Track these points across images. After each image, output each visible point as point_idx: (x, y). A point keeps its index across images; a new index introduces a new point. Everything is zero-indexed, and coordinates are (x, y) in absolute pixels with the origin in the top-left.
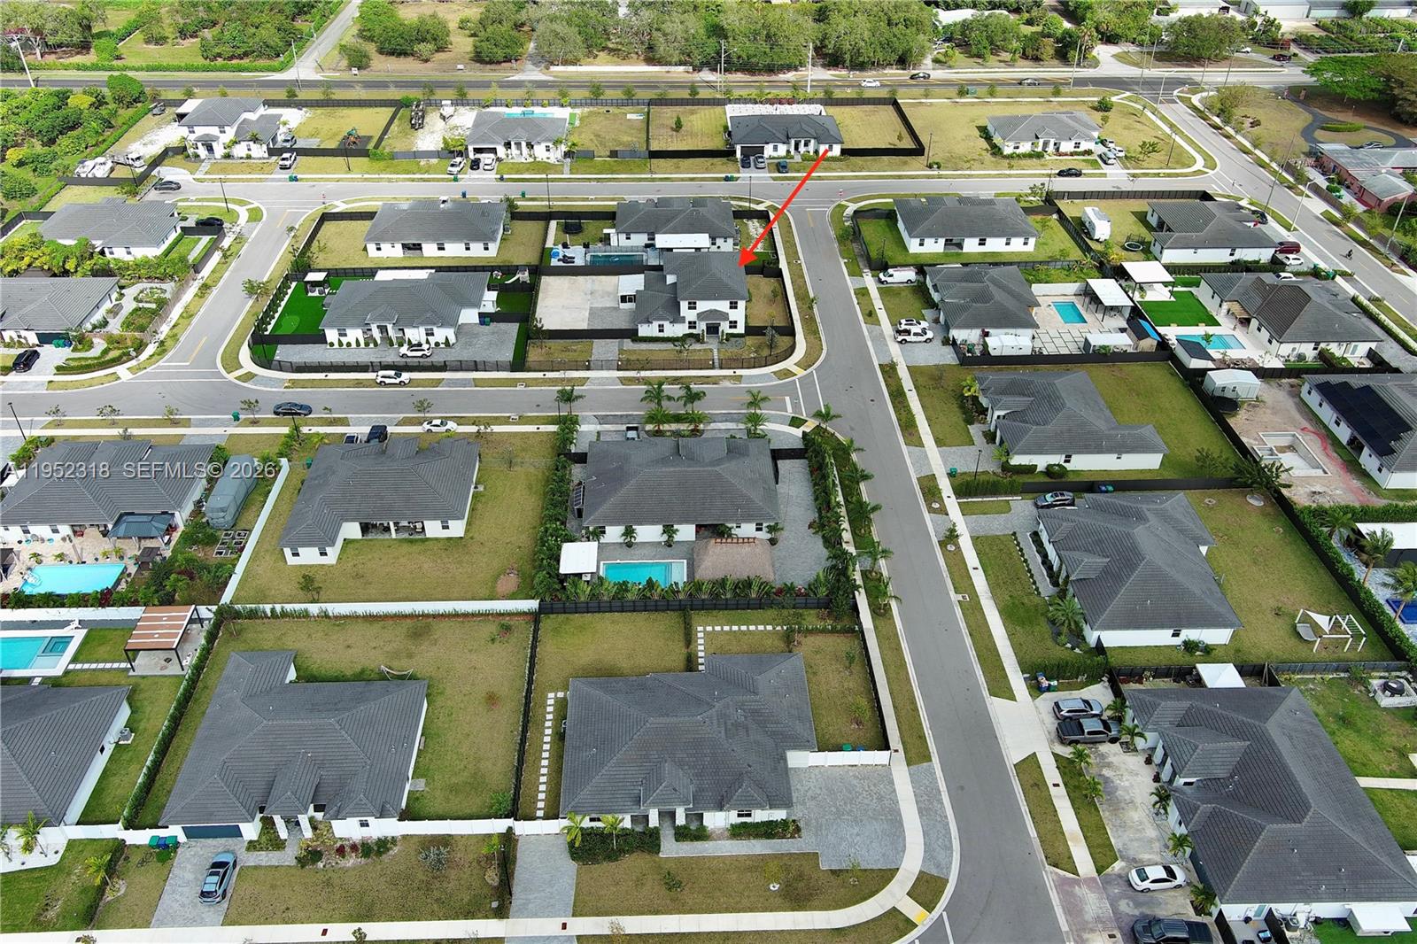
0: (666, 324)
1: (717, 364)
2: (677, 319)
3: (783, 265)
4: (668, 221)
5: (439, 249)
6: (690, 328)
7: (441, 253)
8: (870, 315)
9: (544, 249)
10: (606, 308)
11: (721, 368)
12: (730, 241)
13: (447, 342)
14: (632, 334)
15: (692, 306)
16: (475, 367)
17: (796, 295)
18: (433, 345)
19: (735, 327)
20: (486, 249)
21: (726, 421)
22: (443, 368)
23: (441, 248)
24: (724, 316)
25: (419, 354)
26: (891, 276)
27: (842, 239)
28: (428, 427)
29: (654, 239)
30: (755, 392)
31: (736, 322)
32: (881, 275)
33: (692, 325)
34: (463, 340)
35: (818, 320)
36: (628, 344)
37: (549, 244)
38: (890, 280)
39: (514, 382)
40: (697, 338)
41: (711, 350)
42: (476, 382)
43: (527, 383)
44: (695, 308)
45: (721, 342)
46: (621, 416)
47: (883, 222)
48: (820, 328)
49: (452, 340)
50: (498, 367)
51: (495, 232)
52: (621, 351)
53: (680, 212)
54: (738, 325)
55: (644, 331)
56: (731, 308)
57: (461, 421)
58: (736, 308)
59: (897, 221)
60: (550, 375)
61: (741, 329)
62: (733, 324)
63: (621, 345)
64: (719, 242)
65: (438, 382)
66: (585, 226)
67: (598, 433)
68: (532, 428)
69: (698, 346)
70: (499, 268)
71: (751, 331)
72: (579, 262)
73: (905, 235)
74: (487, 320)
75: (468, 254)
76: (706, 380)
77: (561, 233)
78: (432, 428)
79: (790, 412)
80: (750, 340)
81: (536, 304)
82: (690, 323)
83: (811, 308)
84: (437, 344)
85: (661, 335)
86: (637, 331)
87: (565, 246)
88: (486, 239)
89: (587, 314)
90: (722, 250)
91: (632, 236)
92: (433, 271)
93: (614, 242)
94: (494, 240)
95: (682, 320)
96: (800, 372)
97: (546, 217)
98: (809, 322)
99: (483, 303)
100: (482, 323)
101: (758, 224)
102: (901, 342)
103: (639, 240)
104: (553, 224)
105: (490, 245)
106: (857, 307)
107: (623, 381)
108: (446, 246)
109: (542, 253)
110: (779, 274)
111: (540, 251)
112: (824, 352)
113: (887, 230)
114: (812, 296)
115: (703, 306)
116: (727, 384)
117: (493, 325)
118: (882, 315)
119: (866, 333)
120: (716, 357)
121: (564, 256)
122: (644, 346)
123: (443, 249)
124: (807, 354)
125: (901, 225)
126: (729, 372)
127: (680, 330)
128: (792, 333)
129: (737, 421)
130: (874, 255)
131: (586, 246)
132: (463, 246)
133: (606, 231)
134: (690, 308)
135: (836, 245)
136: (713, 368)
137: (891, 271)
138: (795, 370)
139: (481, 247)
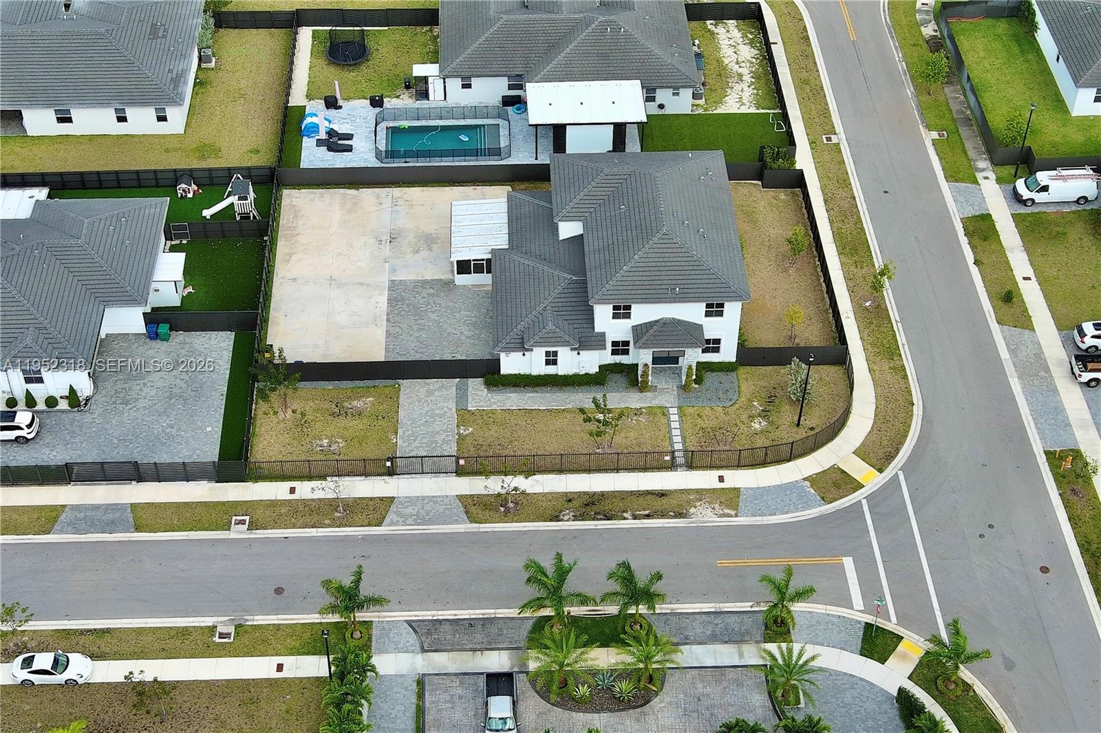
0: (564, 354)
1: (680, 460)
2: (588, 340)
3: (804, 160)
4: (553, 47)
5: (61, 120)
6: (614, 353)
7: (65, 129)
8: (1008, 298)
9: (286, 108)
10: (424, 284)
11: (690, 466)
12: (686, 94)
13: (72, 396)
14: (489, 372)
15: (622, 312)
16: (136, 473)
17: (837, 236)
18: (41, 406)
19: (717, 350)
20: (162, 119)
21: (714, 639)
22: (62, 475)
23: (65, 119)
24: (690, 333)
25: (11, 435)
26: (1045, 189)
27: (925, 79)
28: (24, 675)
29: (521, 87)
30: (779, 577)
31: (718, 341)
32: (1020, 185)
33: (620, 348)
34: (108, 386)
35: (894, 314)
36: (478, 394)
37: (297, 98)
38: (1040, 197)
39: (219, 516)
40: (630, 376)
41: (664, 412)
42: (143, 517)
43: (260, 515)
44: (628, 316)
45: (685, 388)
46: (471, 623)
47: (1002, 27)
48: (901, 338)
49: (85, 387)
50: (185, 473)
51: (178, 79)
52: (464, 416)
53: (573, 28)
54: (722, 345)
55: (511, 364)
56: (708, 314)
57: (104, 644)
58: (720, 314)
59: (1033, 27)
60: (306, 490)
61: (728, 354)
62: (713, 345)
63: (462, 396)
64: (663, 96)
65: (48, 518)
66: (370, 43)
67: (421, 683)
68: (258, 668)
69: (633, 400)
70: (190, 175)
71: (749, 355)
72: (363, 155)
73: (1060, 73)
74: (163, 329)
75: (122, 129)
76: (659, 504)
77: (322, 62)
78: (34, 678)
79: (858, 613)
80: (752, 381)
81: (270, 273)
82: (615, 344)
83: (877, 287)
84: (51, 402)
85: (551, 370)
86: (497, 362)
87: (331, 103)
88: (160, 103)
89: (383, 300)
90: (668, 110)
91: (474, 81)
92: (41, 193)
93: (435, 88)
94: (176, 101)
95: (597, 342)
96: (871, 479)
97: (293, 20)
98: (873, 317)
99: (154, 286)
100: (153, 335)
101: (736, 34)
102: (1088, 384)
103: (489, 90)
104: (305, 35)
105: (170, 112)
106: (974, 270)
107: (475, 507)
108: (75, 114)
109: (285, 116)
110: (798, 181)
111: (280, 117)
112: (918, 410)
113: (1015, 49)
114: (878, 263)
115: (643, 313)
116: (705, 516)
117: (179, 337)
118: (1032, 295)
119: (1004, 354)
120: (678, 446)
121: (331, 133)
122: (513, 400)
123: (69, 120)
124: (881, 419)
125: (1044, 37)
126: (704, 479)
127: (590, 362)
128: (838, 355)
129: (735, 638)
130: (997, 120)
131: (376, 102)
132: (110, 114)
133: (419, 70)
134: (615, 316)
135: (909, 91)
136: (672, 466)
137: (1043, 177)
138: (859, 469)
139: (150, 113)
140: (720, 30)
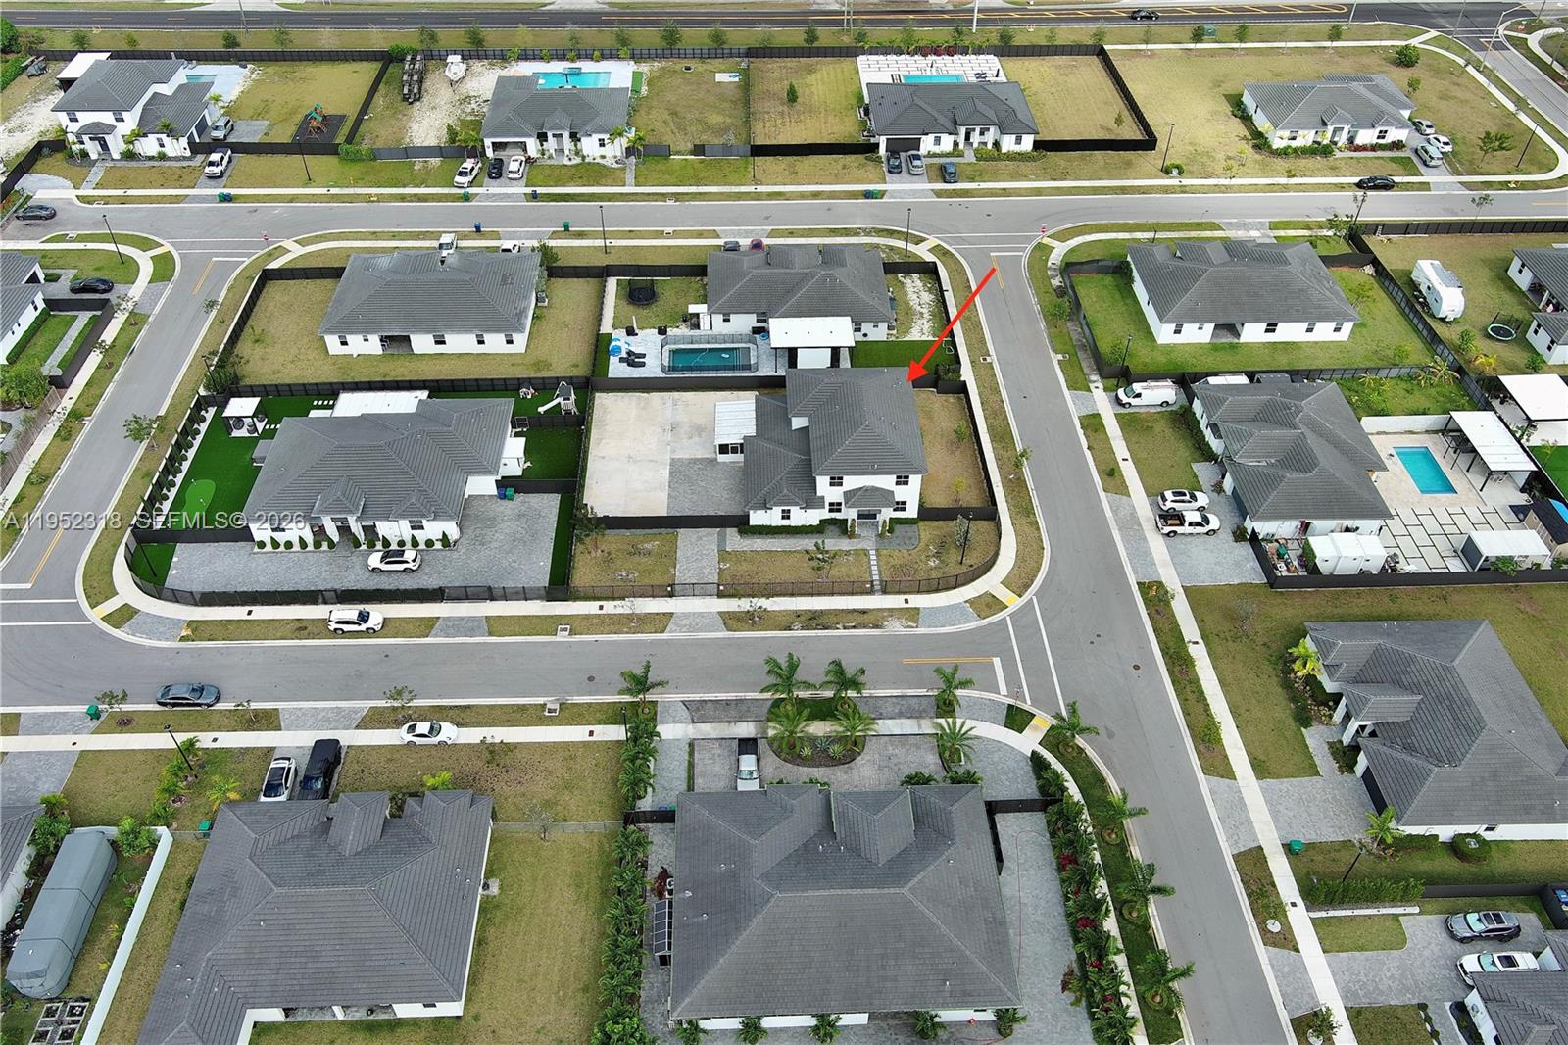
0: (795, 511)
1: (877, 588)
2: (812, 501)
3: (967, 374)
4: (790, 291)
5: (437, 343)
6: (831, 510)
7: (440, 349)
8: (1111, 473)
9: (598, 335)
10: (695, 461)
11: (884, 592)
12: (883, 326)
13: (445, 539)
14: (741, 524)
15: (836, 482)
16: (490, 594)
17: (990, 429)
18: (422, 546)
19: (904, 509)
20: (509, 342)
21: (900, 715)
22: (437, 595)
23: (440, 342)
24: (886, 497)
25: (401, 567)
26: (1138, 395)
27: (1053, 317)
28: (409, 738)
29: (765, 321)
30: (949, 670)
31: (904, 503)
32: (1121, 392)
33: (835, 507)
34: (470, 533)
35: (1030, 485)
36: (734, 540)
37: (606, 328)
38: (1135, 402)
39: (550, 625)
40: (842, 527)
41: (866, 553)
42: (494, 625)
43: (576, 625)
44: (841, 485)
45: (881, 536)
46: (728, 702)
47: (1109, 280)
48: (1035, 502)
49: (453, 531)
50: (524, 595)
51: (522, 314)
52: (724, 555)
53: (805, 278)
54: (907, 506)
55: (757, 518)
56: (897, 484)
57: (466, 716)
58: (907, 483)
59: (1131, 280)
60: (610, 607)
61: (912, 512)
62: (901, 506)
63: (722, 540)
64: (866, 327)
65: (428, 625)
66: (658, 289)
67: (691, 745)
68: (576, 734)
69: (844, 544)
70: (529, 382)
71: (926, 513)
72: (653, 368)
73: (1150, 312)
74: (510, 491)
75: (481, 349)
76: (861, 618)
77: (624, 303)
78: (415, 739)
79: (1004, 697)
80: (928, 531)
81: (586, 452)
82: (831, 504)
83: (1018, 465)
84: (430, 543)
85: (786, 522)
86: (747, 516)
87: (631, 332)
88: (508, 328)
89: (666, 472)
90: (869, 339)
91: (732, 316)
92: (424, 395)
93: (705, 321)
94: (520, 330)
95: (819, 503)
96: (1013, 602)
97: (602, 273)
98: (1016, 487)
99: (503, 461)
100: (502, 496)
101: (919, 284)
102: (1168, 535)
103: (744, 323)
104: (612, 283)
105: (515, 337)
106: (1088, 454)
107: (731, 620)
108: (447, 338)
109: (597, 341)
110: (963, 389)
111: (593, 341)
112: (1047, 553)
113: (1118, 296)
114: (1019, 448)
115: (851, 482)
116: (895, 628)
117: (521, 497)
118: (1129, 471)
119: (1109, 513)
120: (876, 578)
121: (630, 353)
122: (759, 544)
123: (444, 343)
124: (1020, 558)
125: (1139, 289)
126: (894, 601)
127: (814, 517)
128: (990, 513)
129: (915, 714)
130: (1105, 347)
131: (662, 332)
132: (472, 338)
133: (693, 308)
134: (831, 485)
135: (1042, 325)
136: (871, 592)
137: (1137, 387)
138: (1004, 595)
139: (501, 338)
140: (908, 281)
